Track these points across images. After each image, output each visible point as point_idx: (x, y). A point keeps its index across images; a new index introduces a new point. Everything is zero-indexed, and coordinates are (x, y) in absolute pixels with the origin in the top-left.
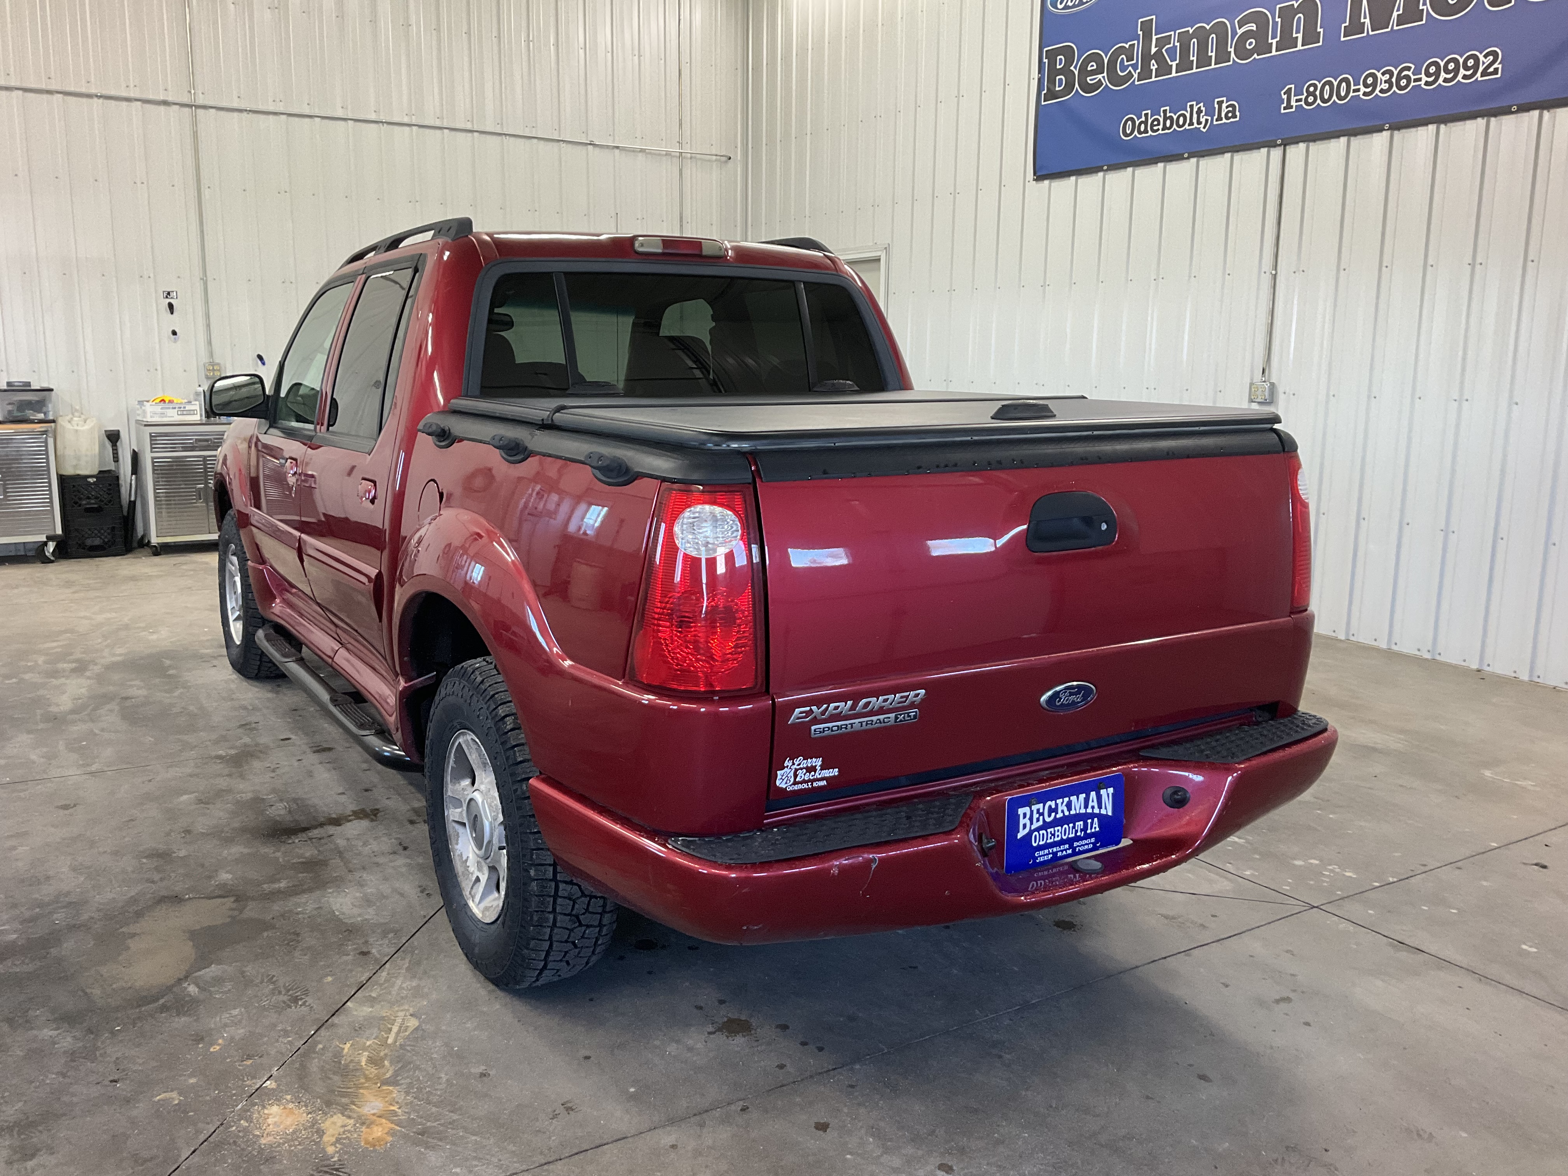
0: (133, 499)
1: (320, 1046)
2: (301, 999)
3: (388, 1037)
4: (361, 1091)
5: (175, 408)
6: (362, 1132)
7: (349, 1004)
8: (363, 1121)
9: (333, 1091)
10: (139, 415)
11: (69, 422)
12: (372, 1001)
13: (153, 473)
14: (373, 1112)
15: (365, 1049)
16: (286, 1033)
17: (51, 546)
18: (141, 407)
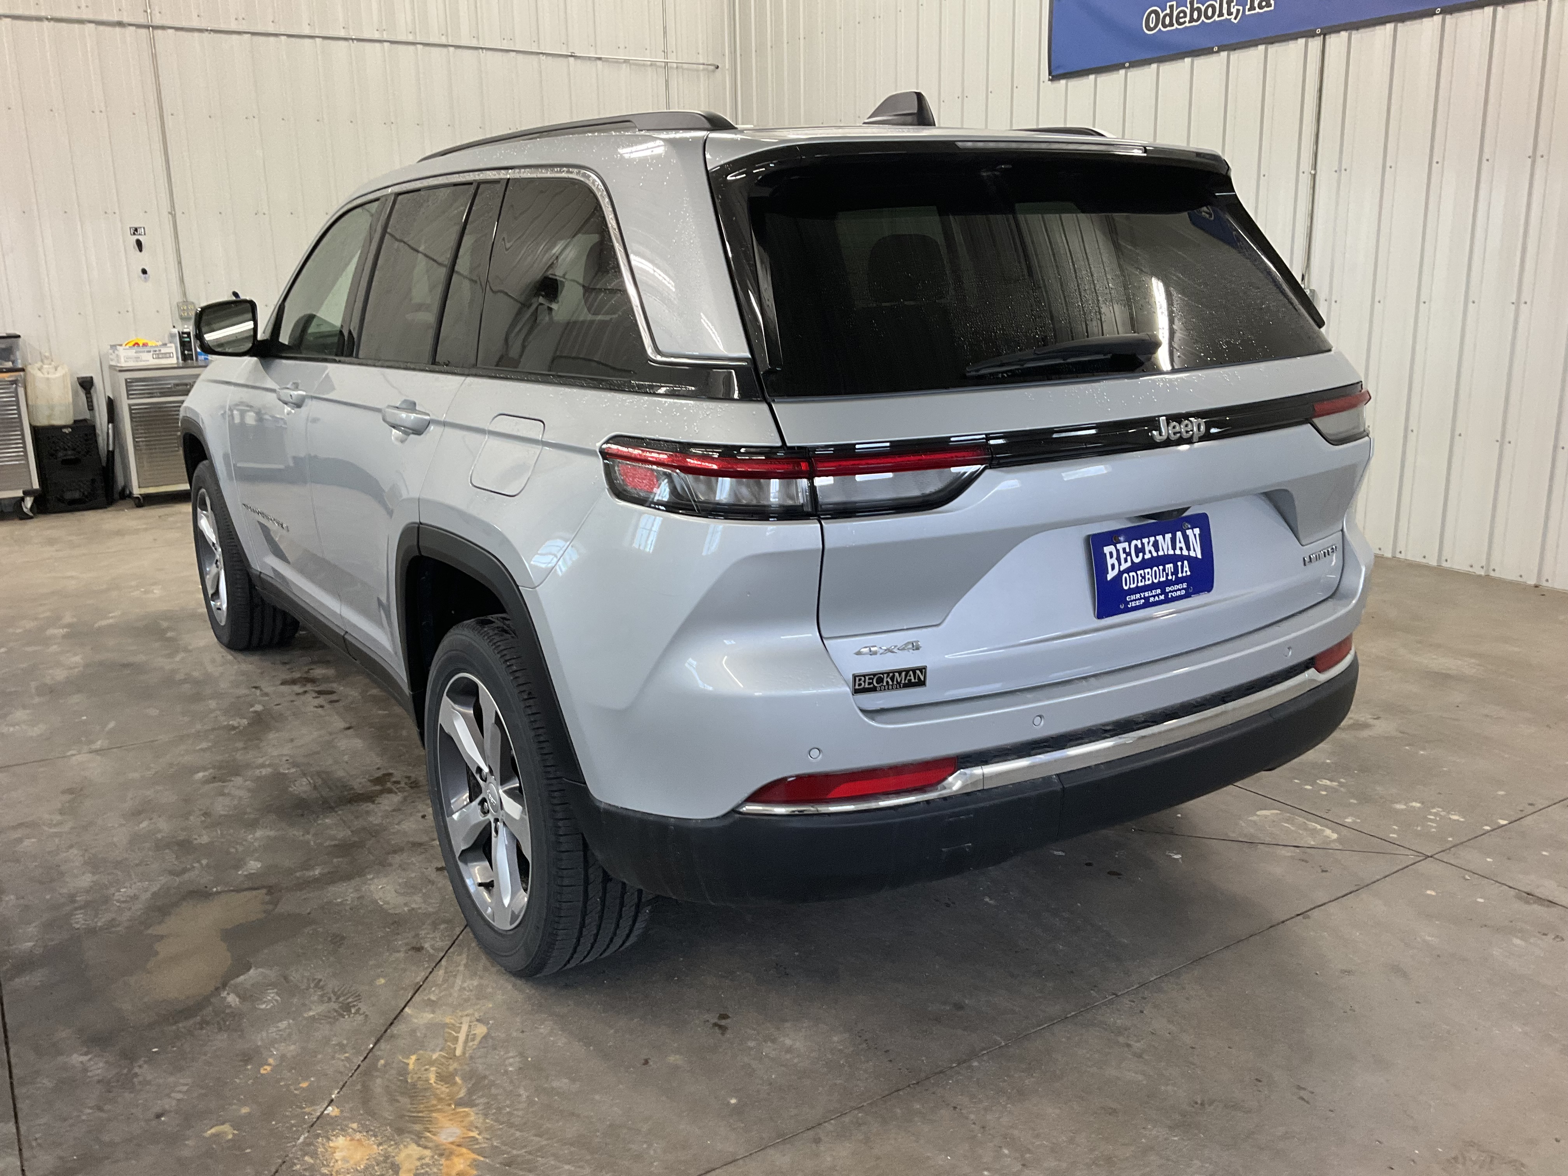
0: (111, 449)
1: (382, 1062)
2: (354, 1006)
3: (455, 1048)
4: (434, 1115)
5: (149, 352)
6: (442, 1165)
7: (407, 1009)
8: (443, 1153)
9: (402, 1116)
10: (112, 360)
11: (39, 370)
12: (432, 1005)
13: (132, 421)
14: (451, 1140)
15: (432, 1063)
16: (342, 1048)
17: (29, 502)
18: (114, 352)
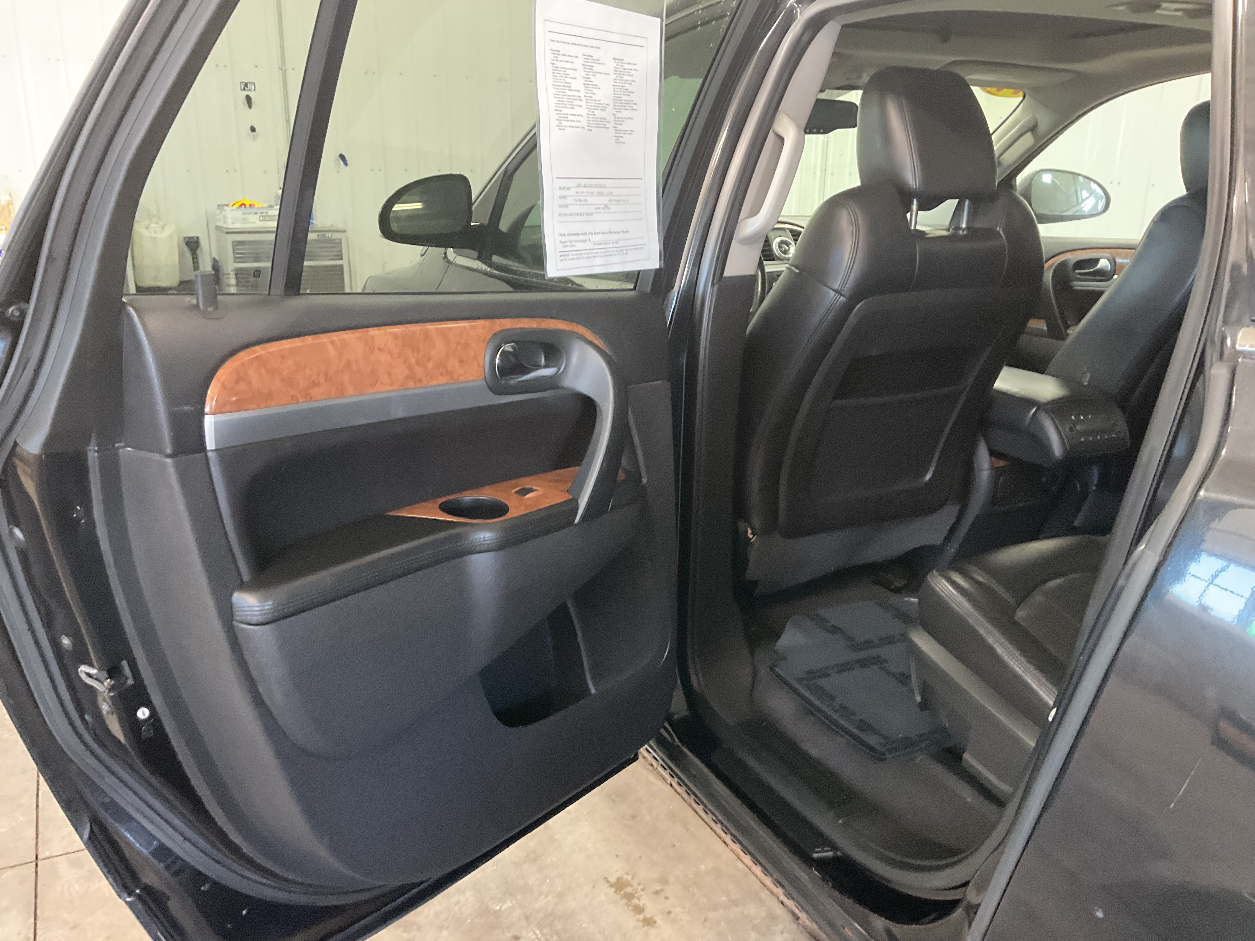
5: (256, 213)
10: (219, 220)
11: (147, 228)
18: (221, 213)
